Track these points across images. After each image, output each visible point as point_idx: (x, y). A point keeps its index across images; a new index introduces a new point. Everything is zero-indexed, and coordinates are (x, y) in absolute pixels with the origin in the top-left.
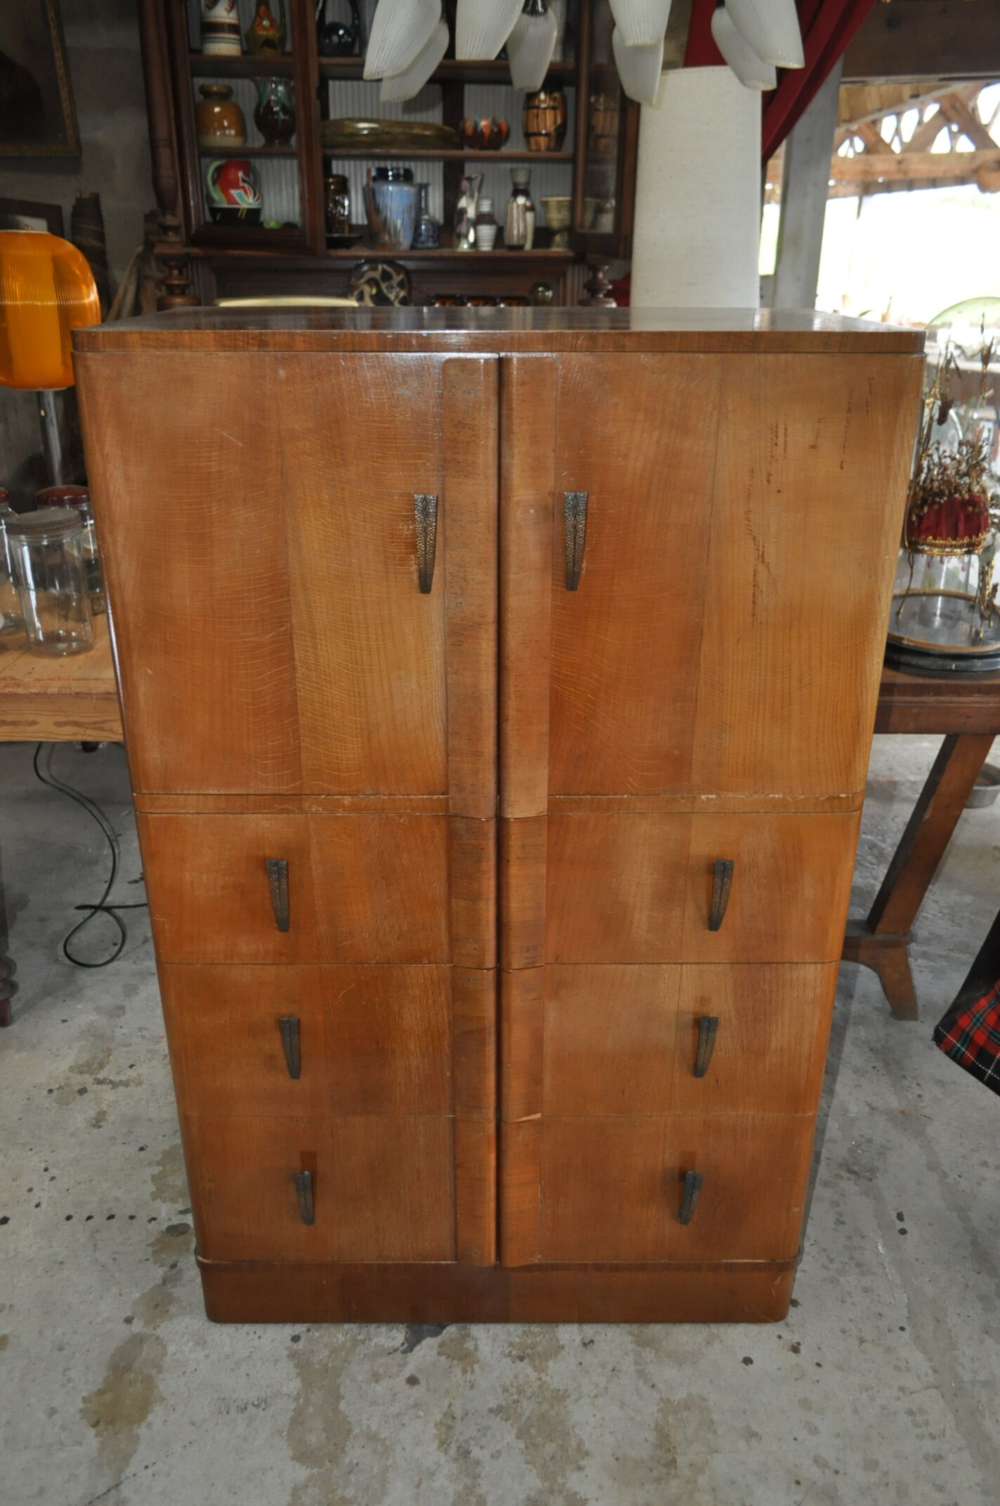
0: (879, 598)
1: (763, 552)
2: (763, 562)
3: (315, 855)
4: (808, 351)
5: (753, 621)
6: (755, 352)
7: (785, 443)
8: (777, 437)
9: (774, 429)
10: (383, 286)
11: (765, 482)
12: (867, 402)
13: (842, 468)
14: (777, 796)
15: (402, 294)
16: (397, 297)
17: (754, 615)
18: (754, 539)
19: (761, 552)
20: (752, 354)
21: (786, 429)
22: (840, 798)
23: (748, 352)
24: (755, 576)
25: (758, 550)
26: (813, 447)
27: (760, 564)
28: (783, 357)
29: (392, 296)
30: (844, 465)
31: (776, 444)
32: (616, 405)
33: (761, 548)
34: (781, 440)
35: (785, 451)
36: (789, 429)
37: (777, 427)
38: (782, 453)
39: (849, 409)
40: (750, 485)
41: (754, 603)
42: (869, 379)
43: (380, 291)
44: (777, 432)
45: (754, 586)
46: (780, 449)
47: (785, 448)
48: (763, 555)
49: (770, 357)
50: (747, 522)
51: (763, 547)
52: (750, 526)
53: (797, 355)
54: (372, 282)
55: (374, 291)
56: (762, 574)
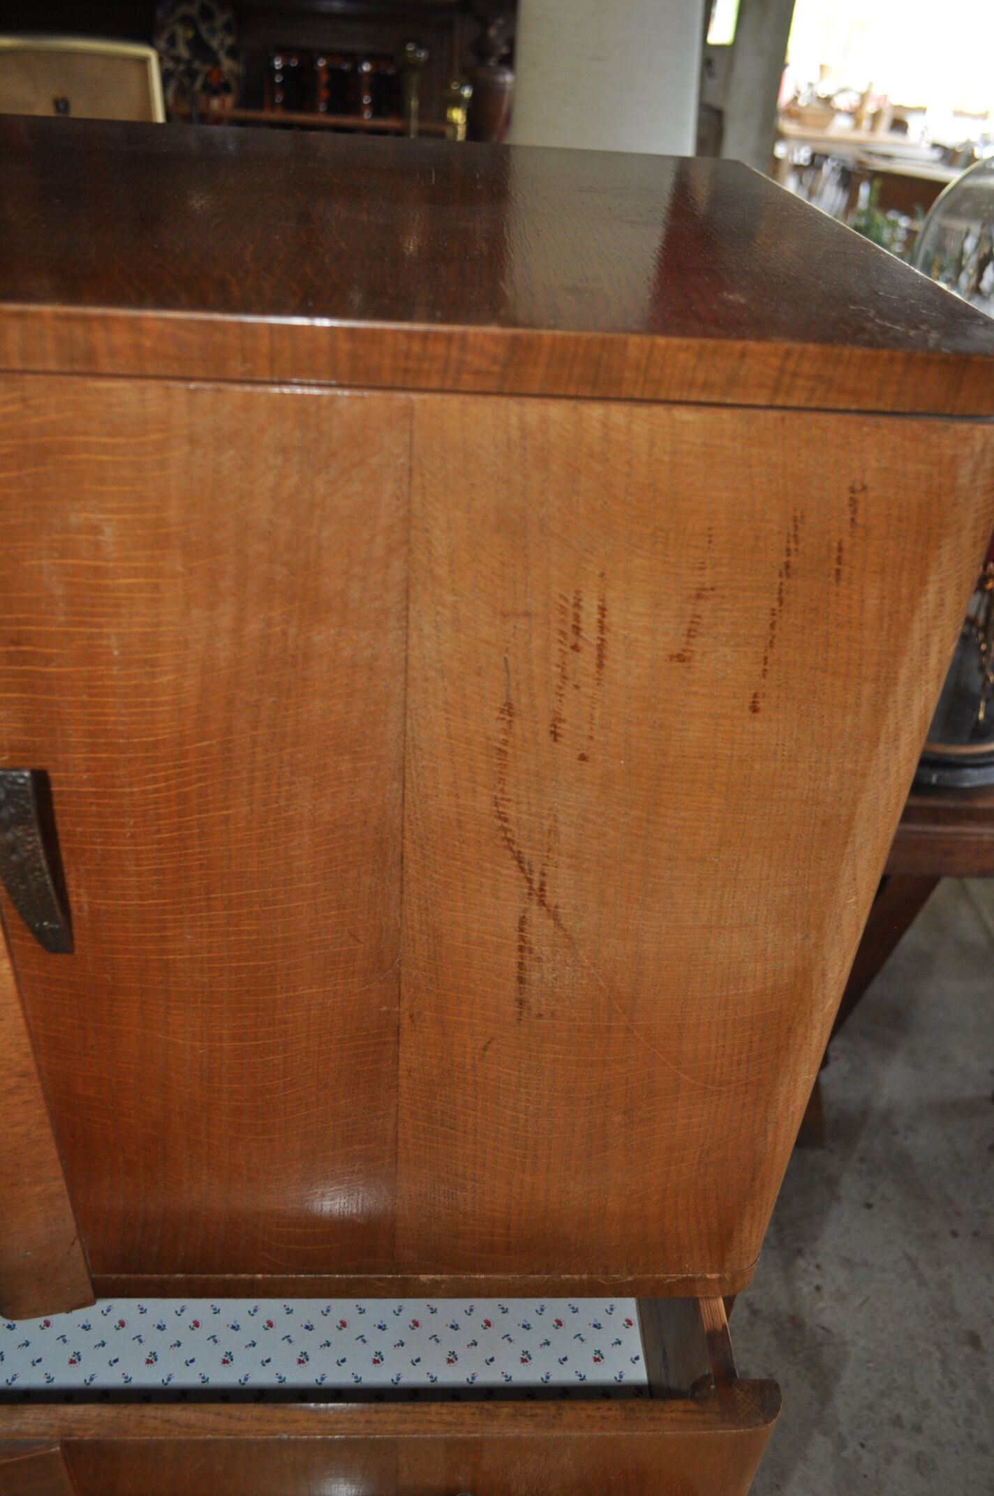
0: (824, 975)
1: (543, 884)
2: (542, 903)
4: (675, 396)
5: (521, 1013)
6: (511, 394)
7: (601, 646)
8: (577, 630)
9: (571, 610)
10: (203, 29)
11: (545, 736)
12: (840, 549)
13: (755, 709)
14: (577, 1277)
15: (229, 41)
16: (222, 44)
17: (521, 1002)
18: (520, 860)
19: (536, 886)
20: (504, 401)
21: (602, 610)
22: (705, 1279)
23: (486, 393)
24: (521, 930)
25: (530, 881)
26: (680, 658)
27: (535, 907)
28: (595, 411)
29: (215, 43)
30: (761, 705)
31: (575, 648)
32: (95, 529)
33: (536, 877)
34: (590, 634)
35: (600, 665)
36: (613, 617)
37: (577, 605)
38: (593, 669)
39: (787, 565)
40: (505, 742)
41: (521, 980)
42: (853, 490)
43: (198, 35)
44: (577, 617)
45: (521, 949)
46: (587, 659)
47: (601, 657)
48: (542, 890)
49: (557, 411)
50: (499, 823)
51: (543, 874)
52: (505, 830)
53: (643, 411)
54: (187, 21)
55: (190, 34)
56: (541, 927)
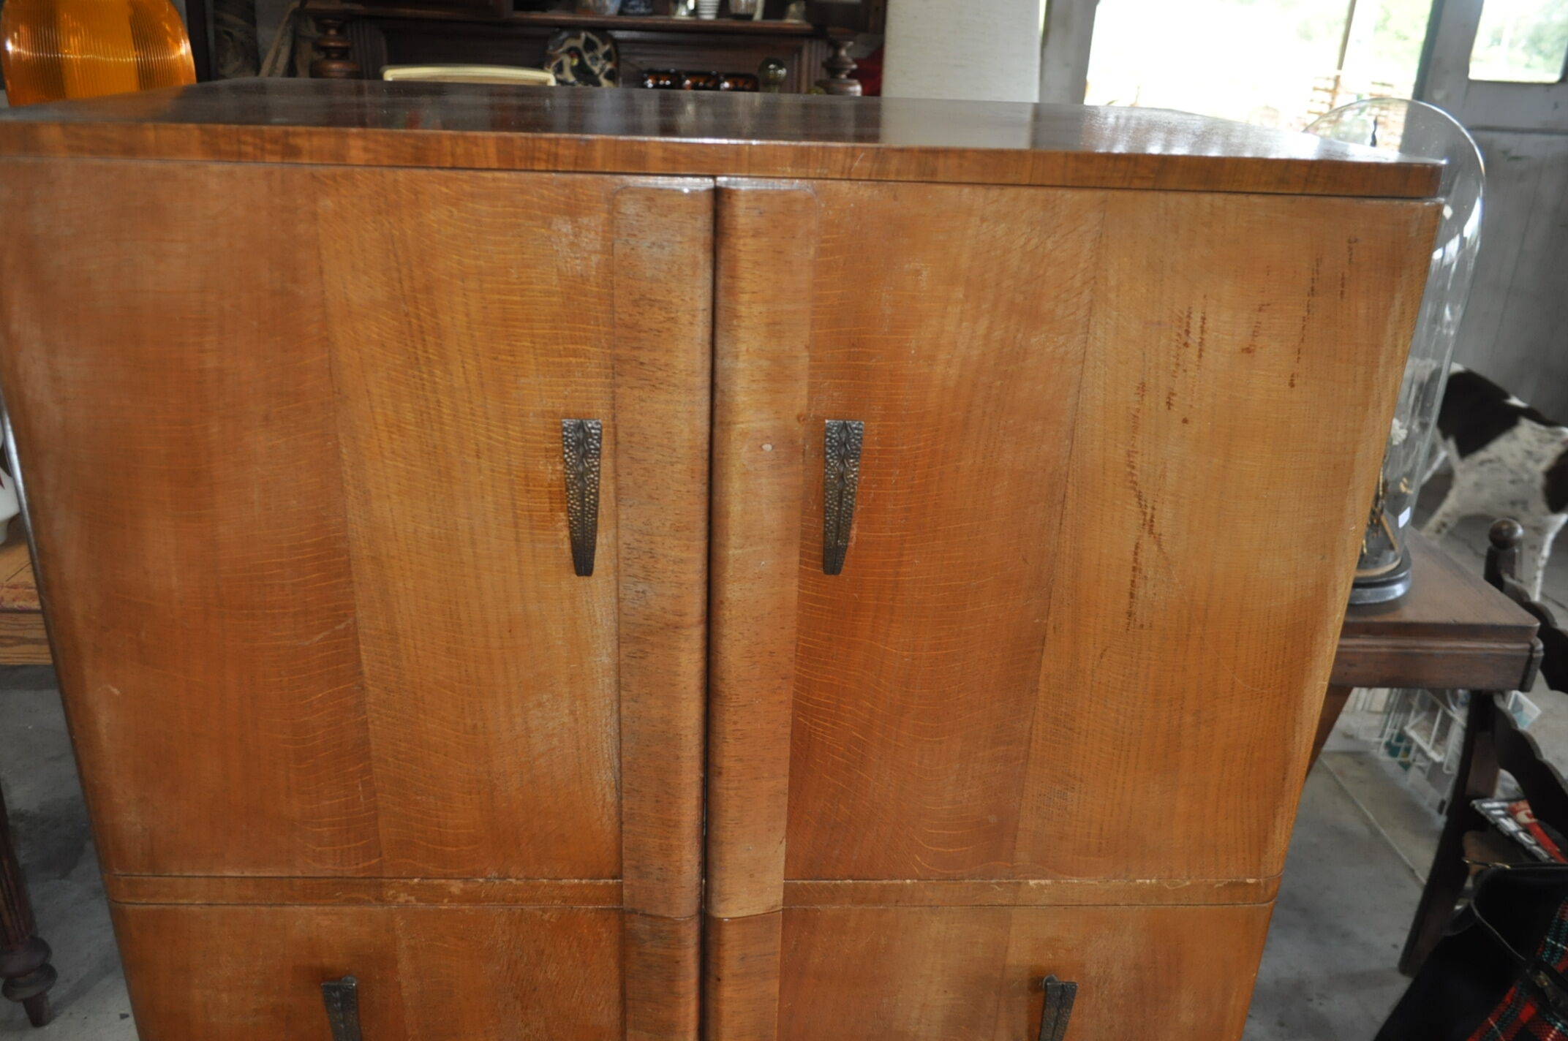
0: (1335, 590)
1: (1153, 516)
2: (1151, 532)
3: (405, 965)
4: (1249, 190)
5: (1129, 624)
6: (1160, 190)
7: (1201, 344)
8: (1187, 332)
9: (1185, 320)
10: (587, 57)
11: (1163, 404)
12: (1343, 278)
13: (1292, 385)
14: (1148, 881)
15: (609, 66)
16: (602, 70)
17: (1130, 614)
18: (1139, 497)
19: (1148, 518)
20: (1156, 193)
21: (1204, 319)
22: (1247, 884)
23: (1147, 190)
24: (1136, 554)
25: (1145, 514)
26: (1248, 350)
27: (1146, 535)
28: (1207, 198)
29: (596, 69)
30: (1295, 382)
31: (1186, 345)
32: (917, 273)
33: (1149, 511)
34: (1195, 336)
35: (1200, 356)
36: (1210, 324)
37: (1189, 317)
38: (1195, 358)
39: (1313, 289)
40: (1138, 410)
41: (1132, 595)
42: (1350, 242)
43: (582, 62)
44: (1188, 324)
45: (1134, 569)
46: (1192, 353)
47: (1201, 350)
48: (1152, 521)
49: (1186, 199)
50: (1128, 469)
51: (1153, 509)
52: (1133, 475)
53: (1233, 197)
54: (573, 52)
55: (575, 62)
56: (1149, 550)
